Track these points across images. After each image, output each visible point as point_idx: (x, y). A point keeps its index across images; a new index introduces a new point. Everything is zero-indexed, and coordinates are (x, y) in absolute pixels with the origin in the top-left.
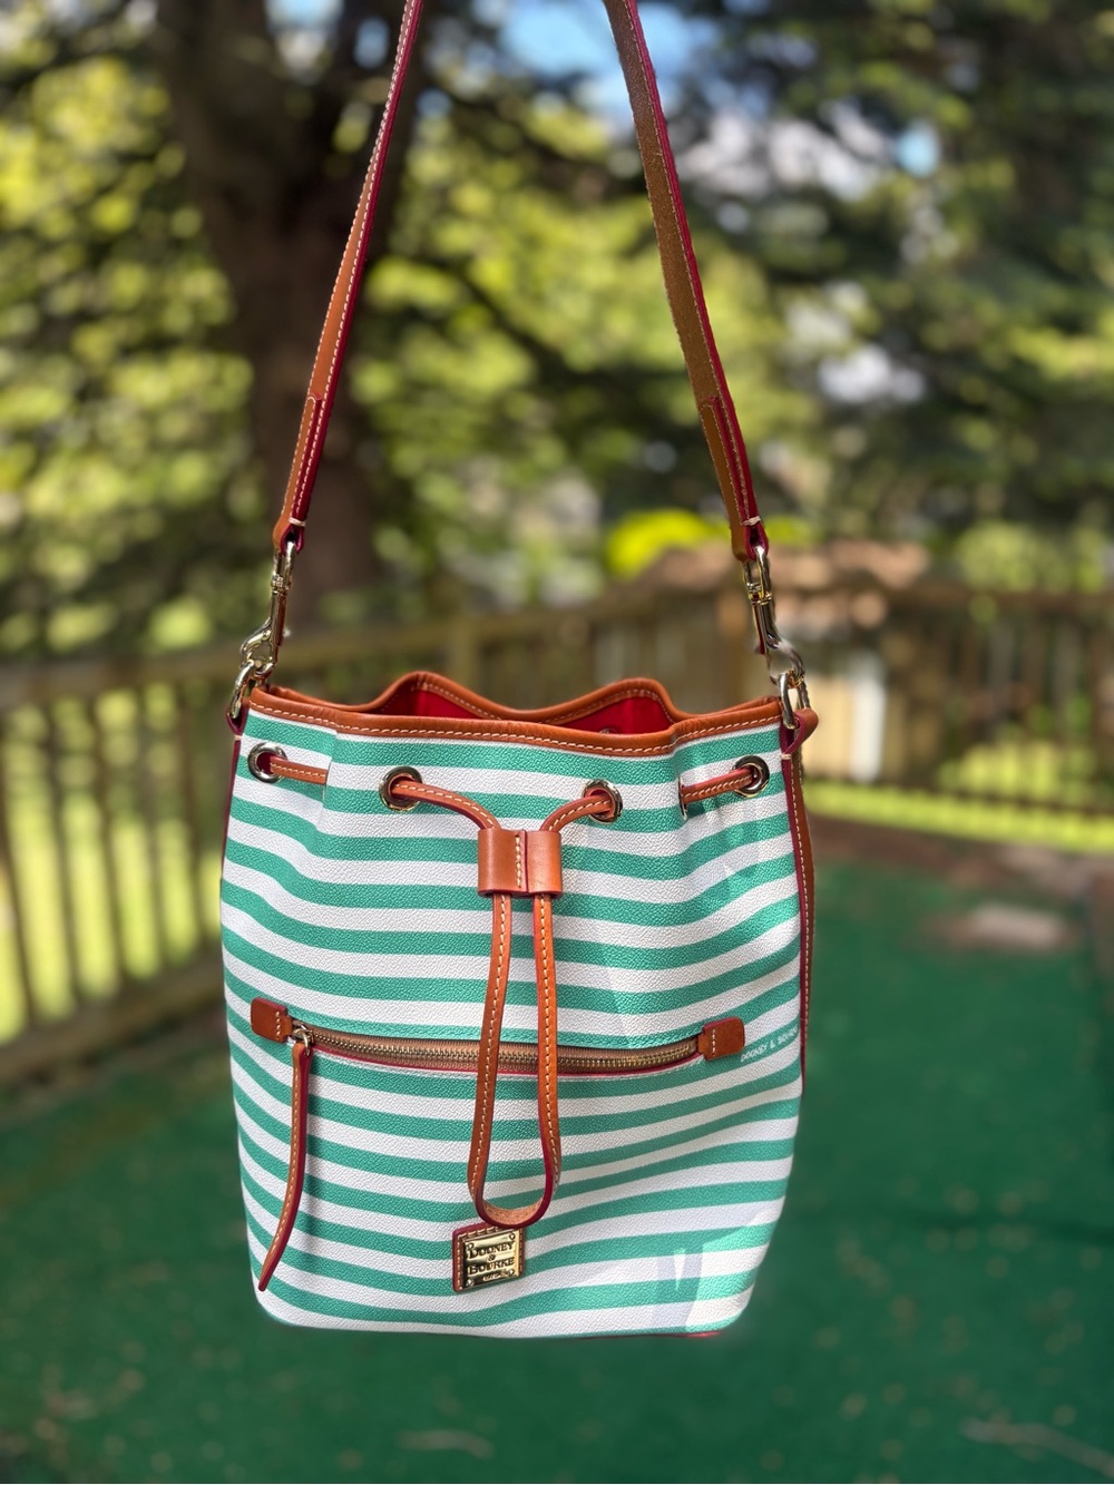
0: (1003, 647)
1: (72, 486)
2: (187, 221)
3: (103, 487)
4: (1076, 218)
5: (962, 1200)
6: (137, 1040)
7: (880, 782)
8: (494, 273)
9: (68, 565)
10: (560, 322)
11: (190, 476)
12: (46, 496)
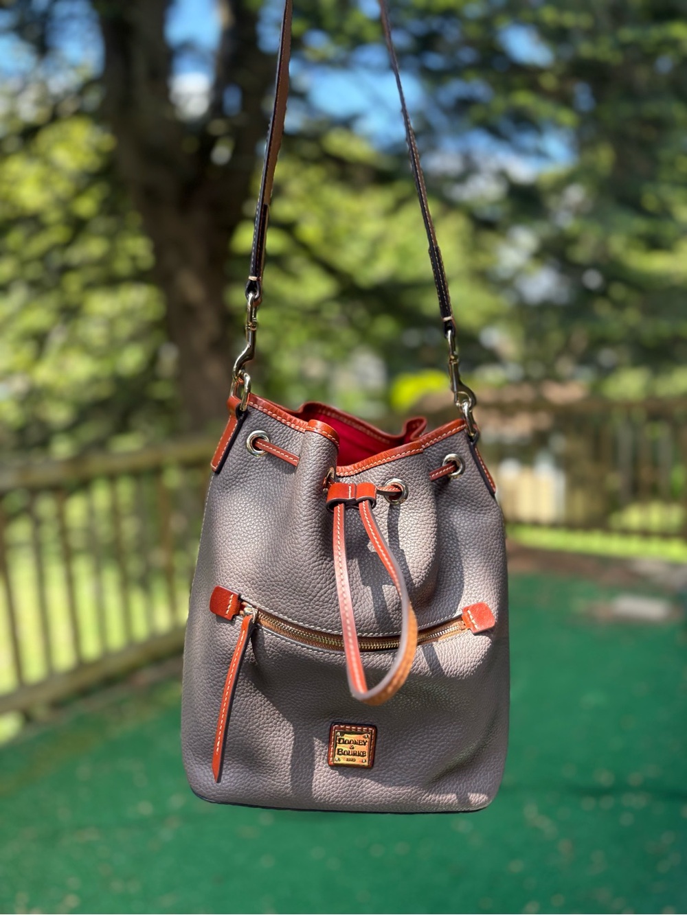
0: (625, 438)
1: (60, 367)
3: (80, 368)
4: (652, 178)
5: (604, 778)
6: (84, 693)
7: (554, 525)
8: (310, 231)
9: (59, 414)
10: (350, 257)
11: (131, 359)
12: (45, 373)
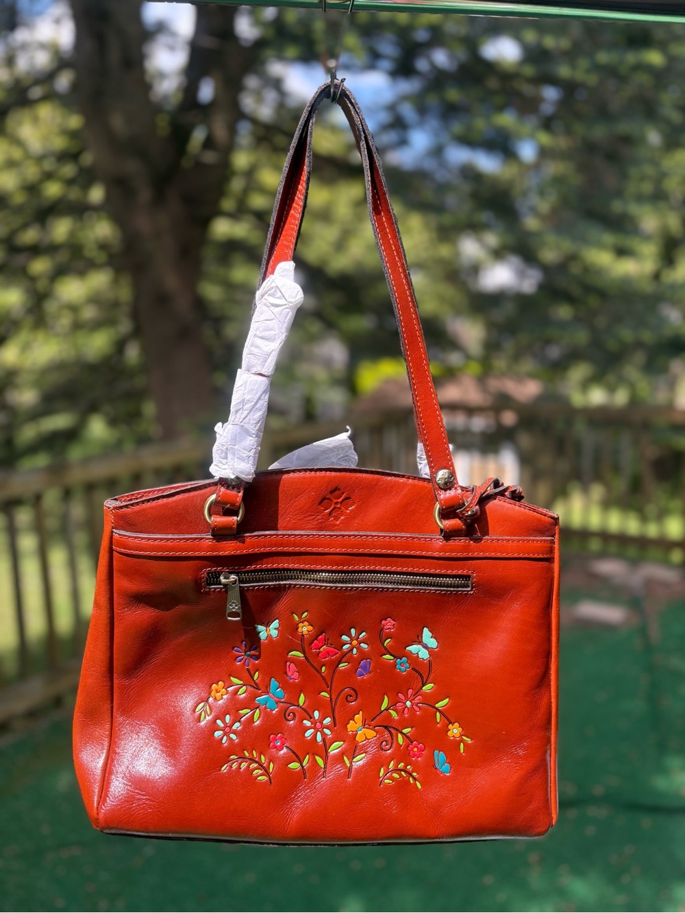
2: (97, 194)
5: (568, 789)
